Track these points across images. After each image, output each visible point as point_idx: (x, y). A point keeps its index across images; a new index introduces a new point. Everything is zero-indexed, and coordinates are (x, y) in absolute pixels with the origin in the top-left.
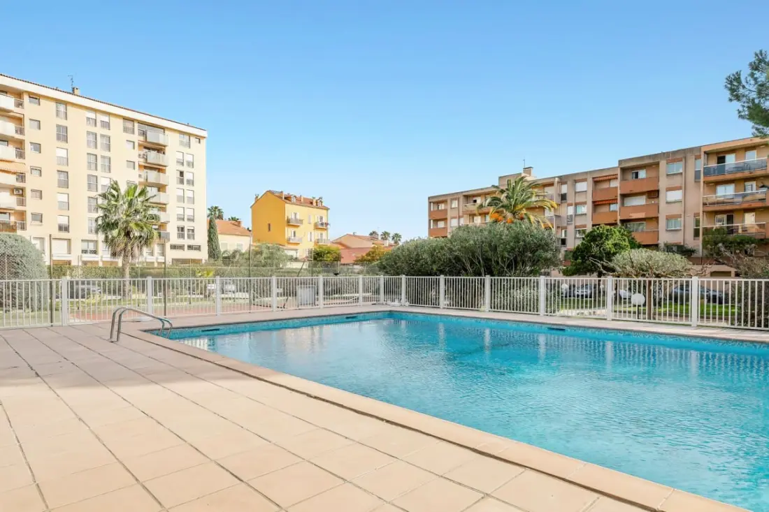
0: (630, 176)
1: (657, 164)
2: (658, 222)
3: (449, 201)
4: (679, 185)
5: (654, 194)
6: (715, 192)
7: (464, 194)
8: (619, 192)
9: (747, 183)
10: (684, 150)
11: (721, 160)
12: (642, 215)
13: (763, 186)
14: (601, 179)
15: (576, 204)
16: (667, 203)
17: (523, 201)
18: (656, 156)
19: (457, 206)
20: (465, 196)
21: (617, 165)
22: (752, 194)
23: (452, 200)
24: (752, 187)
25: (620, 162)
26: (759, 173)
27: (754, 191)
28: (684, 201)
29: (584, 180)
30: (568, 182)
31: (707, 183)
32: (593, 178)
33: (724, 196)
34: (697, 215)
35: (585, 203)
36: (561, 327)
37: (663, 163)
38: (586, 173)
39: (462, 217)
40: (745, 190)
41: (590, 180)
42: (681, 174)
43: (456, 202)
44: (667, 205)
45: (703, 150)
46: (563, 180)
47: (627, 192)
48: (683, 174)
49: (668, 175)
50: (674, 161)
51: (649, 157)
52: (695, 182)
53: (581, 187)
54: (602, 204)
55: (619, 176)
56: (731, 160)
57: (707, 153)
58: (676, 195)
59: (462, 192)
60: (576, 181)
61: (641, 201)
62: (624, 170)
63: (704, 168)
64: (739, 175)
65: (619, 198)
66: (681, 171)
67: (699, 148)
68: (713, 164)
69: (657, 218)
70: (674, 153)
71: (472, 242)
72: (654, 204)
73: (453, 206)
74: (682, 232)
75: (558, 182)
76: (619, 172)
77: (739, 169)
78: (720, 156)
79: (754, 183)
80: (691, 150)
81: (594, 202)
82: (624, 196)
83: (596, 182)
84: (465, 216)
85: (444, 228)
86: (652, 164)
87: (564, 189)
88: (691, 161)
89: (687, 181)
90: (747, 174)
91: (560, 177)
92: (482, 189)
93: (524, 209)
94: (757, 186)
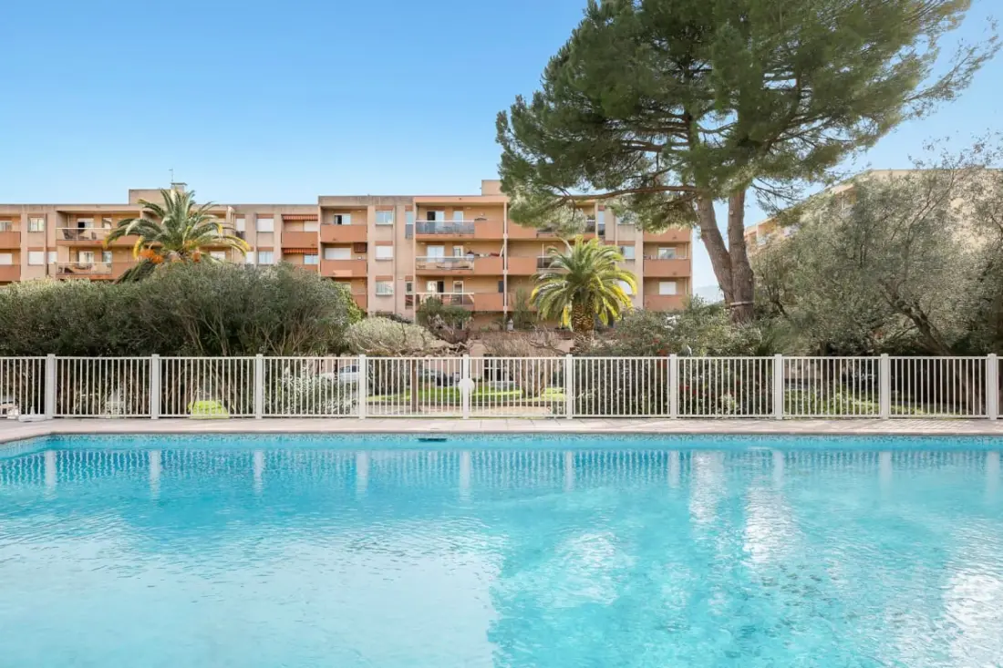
0: (332, 219)
1: (364, 210)
2: (366, 284)
3: (24, 217)
4: (390, 240)
5: (361, 247)
6: (425, 253)
7: (59, 209)
8: (320, 240)
9: (456, 247)
10: (393, 198)
11: (431, 216)
12: (348, 273)
13: (470, 253)
14: (292, 218)
15: (259, 250)
16: (377, 260)
17: (196, 234)
18: (363, 198)
19: (41, 228)
20: (61, 213)
21: (316, 202)
22: (460, 259)
23: (30, 216)
24: (460, 252)
25: (321, 199)
26: (467, 237)
27: (462, 257)
28: (394, 260)
29: (271, 216)
30: (247, 216)
31: (419, 242)
32: (283, 215)
33: (436, 259)
34: (409, 278)
35: (271, 249)
36: (442, 437)
37: (371, 210)
38: (274, 206)
39: (55, 249)
40: (454, 255)
41: (278, 218)
42: (392, 226)
43: (42, 222)
44: (376, 263)
45: (415, 201)
46: (239, 212)
47: (329, 240)
48: (394, 226)
49: (377, 225)
50: (383, 208)
51: (356, 198)
52: (406, 237)
53: (266, 225)
54: (295, 254)
55: (319, 217)
56: (440, 217)
57: (418, 206)
58: (385, 252)
59: (55, 206)
60: (258, 216)
61: (346, 254)
62: (325, 210)
63: (417, 223)
64: (450, 237)
65: (319, 246)
66: (390, 222)
67: (410, 199)
68: (424, 220)
69: (365, 279)
70: (383, 198)
71: (213, 293)
72: (362, 260)
73: (34, 228)
74: (394, 298)
75: (233, 214)
76: (319, 212)
77: (448, 230)
78: (430, 210)
79: (462, 248)
80: (401, 198)
81: (283, 249)
82: (325, 245)
83: (287, 221)
84: (59, 248)
85: (12, 266)
86: (358, 208)
87: (241, 225)
88: (401, 209)
89: (398, 235)
90: (455, 237)
91: (234, 207)
92: (97, 206)
93: (197, 248)
94: (465, 251)
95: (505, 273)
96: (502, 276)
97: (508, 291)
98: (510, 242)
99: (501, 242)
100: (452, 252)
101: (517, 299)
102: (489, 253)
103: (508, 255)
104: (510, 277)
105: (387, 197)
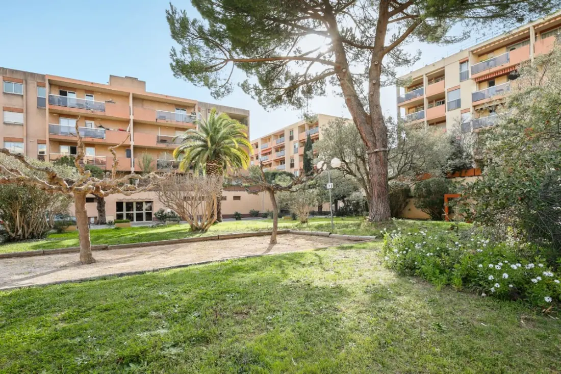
4: (20, 108)
6: (58, 122)
9: (88, 122)
10: (25, 73)
11: (64, 93)
13: (101, 127)
16: (5, 124)
24: (91, 125)
26: (99, 113)
27: (93, 129)
28: (25, 125)
31: (52, 112)
33: (67, 128)
34: (41, 142)
40: (85, 127)
42: (22, 96)
44: (5, 126)
45: (48, 79)
48: (24, 97)
49: (5, 94)
50: (12, 80)
52: (38, 107)
56: (72, 96)
57: (51, 83)
63: (49, 96)
64: (81, 112)
66: (20, 93)
67: (43, 77)
68: (56, 95)
70: (13, 71)
77: (80, 106)
78: (64, 88)
79: (93, 122)
80: (33, 75)
88: (32, 85)
89: (29, 104)
90: (87, 113)
94: (95, 125)
95: (132, 143)
96: (129, 146)
97: (134, 157)
98: (136, 124)
99: (128, 122)
100: (84, 124)
101: (143, 162)
102: (118, 128)
103: (134, 131)
104: (135, 148)
105: (17, 71)
